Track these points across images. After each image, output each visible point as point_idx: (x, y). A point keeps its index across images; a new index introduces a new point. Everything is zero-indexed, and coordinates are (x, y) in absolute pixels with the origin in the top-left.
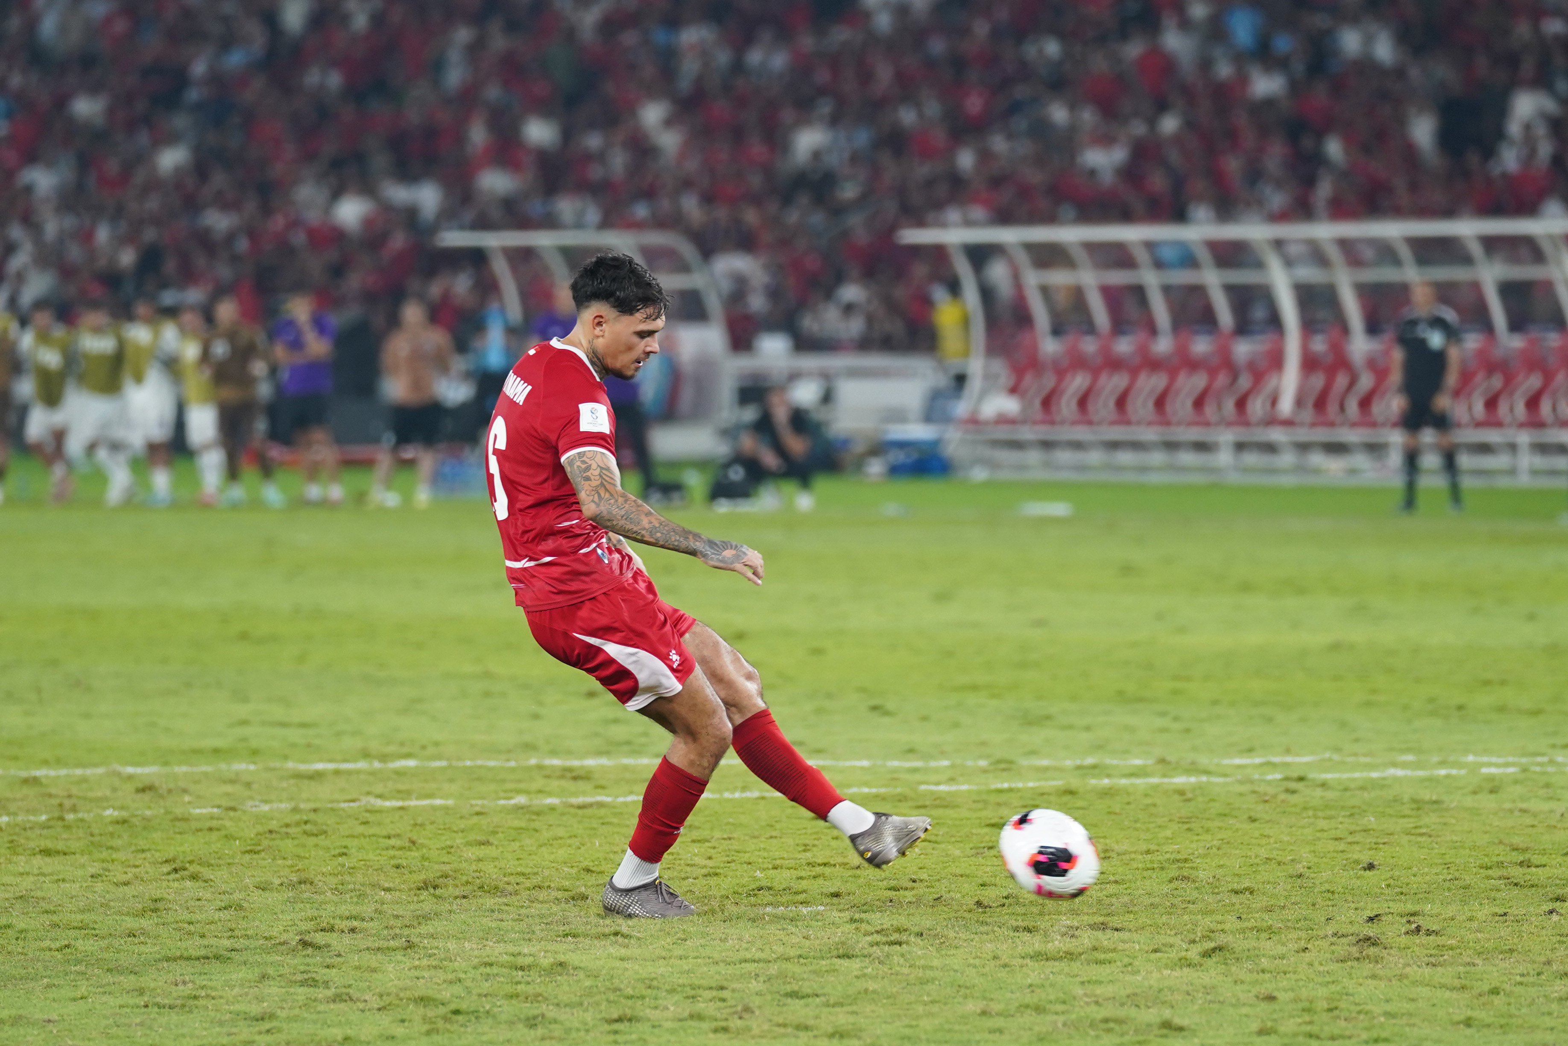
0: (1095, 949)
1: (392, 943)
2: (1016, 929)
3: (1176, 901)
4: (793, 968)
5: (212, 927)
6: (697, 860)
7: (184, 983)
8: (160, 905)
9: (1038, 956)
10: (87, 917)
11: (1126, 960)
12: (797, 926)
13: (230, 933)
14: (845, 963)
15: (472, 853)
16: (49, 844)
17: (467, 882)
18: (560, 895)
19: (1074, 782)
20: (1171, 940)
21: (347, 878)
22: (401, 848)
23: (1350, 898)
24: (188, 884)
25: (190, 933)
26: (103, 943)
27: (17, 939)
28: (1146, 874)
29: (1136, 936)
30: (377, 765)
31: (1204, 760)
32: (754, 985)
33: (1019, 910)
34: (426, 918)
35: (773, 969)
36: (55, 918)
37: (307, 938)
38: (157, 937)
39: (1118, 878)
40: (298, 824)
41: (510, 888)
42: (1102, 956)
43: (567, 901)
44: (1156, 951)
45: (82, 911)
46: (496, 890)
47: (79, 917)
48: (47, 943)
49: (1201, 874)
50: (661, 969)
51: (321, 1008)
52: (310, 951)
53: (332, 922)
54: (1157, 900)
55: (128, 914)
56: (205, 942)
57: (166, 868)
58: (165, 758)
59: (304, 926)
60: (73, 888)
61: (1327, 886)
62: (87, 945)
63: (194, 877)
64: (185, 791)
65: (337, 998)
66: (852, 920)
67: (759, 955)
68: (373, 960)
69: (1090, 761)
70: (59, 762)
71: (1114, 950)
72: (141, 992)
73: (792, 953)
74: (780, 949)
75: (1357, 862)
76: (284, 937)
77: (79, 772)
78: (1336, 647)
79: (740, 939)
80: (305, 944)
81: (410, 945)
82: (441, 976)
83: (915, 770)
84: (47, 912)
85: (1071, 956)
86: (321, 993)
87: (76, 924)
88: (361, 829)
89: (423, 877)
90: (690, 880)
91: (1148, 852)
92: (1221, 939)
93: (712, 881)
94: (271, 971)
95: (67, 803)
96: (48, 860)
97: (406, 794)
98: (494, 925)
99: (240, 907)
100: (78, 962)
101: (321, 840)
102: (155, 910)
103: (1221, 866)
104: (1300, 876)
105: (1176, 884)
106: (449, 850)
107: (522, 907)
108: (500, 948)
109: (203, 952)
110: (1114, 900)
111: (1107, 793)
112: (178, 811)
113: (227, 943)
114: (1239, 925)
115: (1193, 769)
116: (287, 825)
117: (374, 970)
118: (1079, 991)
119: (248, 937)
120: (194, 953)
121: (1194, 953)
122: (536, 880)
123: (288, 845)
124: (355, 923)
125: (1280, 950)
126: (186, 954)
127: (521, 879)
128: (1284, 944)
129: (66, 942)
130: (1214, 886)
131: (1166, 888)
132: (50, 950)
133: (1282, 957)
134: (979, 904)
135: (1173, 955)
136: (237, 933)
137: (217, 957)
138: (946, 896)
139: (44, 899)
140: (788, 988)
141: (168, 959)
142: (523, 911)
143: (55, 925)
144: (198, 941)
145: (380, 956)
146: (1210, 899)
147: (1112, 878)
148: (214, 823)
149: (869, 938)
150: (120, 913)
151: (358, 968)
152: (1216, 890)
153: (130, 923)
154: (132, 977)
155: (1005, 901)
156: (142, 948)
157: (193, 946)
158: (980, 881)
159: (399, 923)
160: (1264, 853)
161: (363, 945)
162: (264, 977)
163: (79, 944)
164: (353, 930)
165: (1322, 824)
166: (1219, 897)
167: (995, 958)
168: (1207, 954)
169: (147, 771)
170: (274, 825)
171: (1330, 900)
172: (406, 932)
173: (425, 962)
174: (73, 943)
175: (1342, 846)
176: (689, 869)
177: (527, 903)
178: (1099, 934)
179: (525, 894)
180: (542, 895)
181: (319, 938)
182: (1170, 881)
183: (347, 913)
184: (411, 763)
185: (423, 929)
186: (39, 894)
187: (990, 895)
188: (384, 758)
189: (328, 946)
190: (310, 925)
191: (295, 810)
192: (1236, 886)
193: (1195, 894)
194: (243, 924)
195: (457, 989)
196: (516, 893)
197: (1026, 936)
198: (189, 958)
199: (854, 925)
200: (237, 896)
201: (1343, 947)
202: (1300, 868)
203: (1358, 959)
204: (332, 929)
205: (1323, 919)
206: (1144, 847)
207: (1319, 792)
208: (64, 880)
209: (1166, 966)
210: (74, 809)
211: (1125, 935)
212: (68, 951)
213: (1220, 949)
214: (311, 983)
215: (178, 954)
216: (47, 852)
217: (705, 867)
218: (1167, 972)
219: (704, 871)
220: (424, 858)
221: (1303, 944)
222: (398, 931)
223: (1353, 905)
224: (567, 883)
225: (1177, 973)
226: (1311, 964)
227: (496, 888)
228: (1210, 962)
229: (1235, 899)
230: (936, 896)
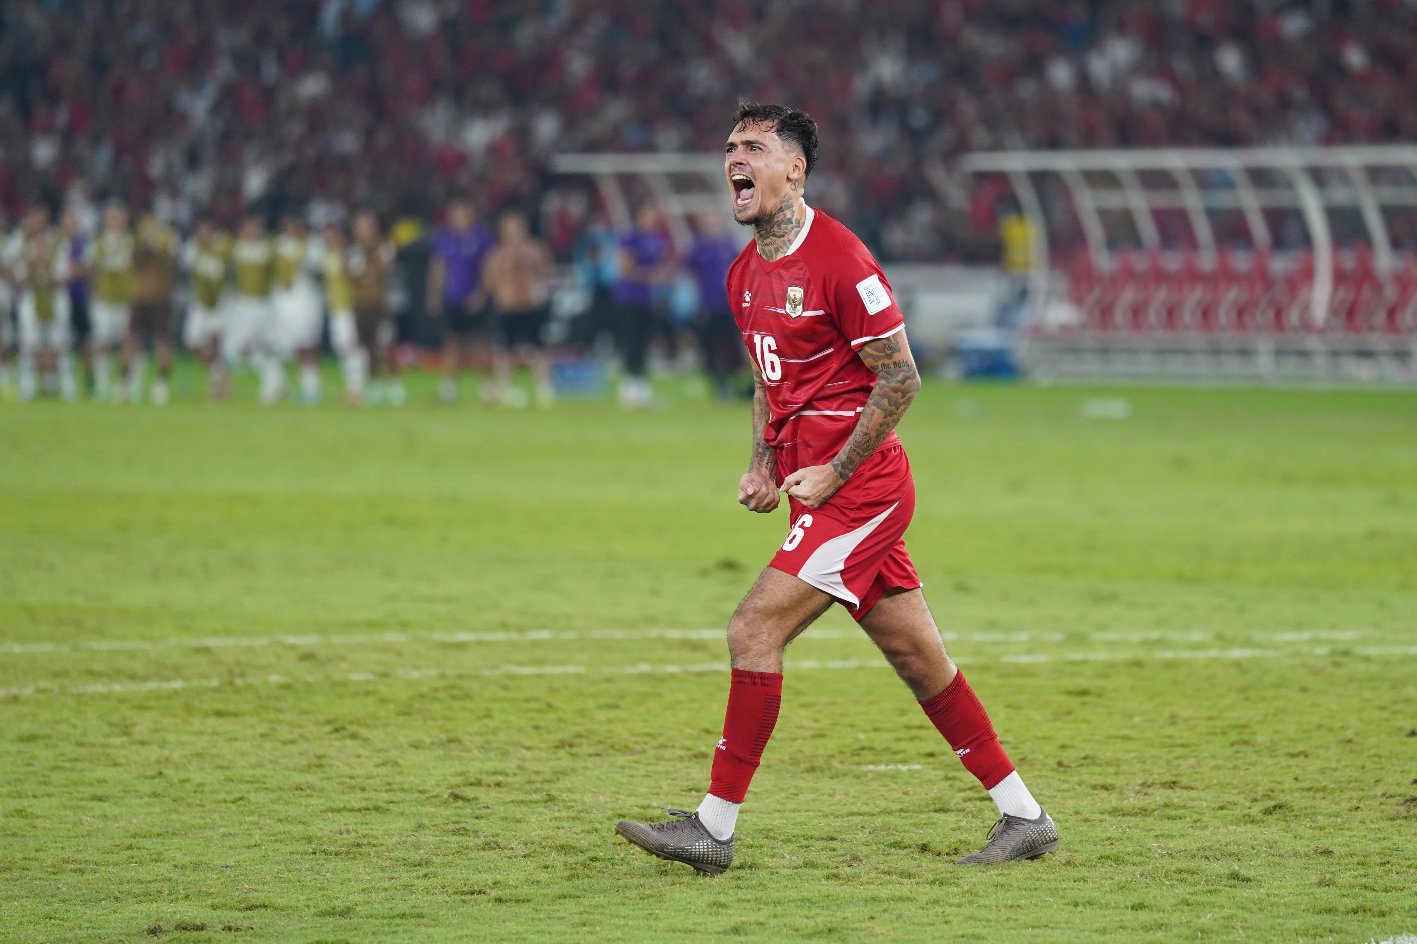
0: (1166, 806)
1: (534, 797)
2: (1094, 787)
3: (1239, 763)
4: (895, 821)
5: (372, 781)
6: (807, 723)
7: (348, 832)
8: (323, 761)
9: (1114, 812)
10: (258, 772)
11: (1195, 816)
12: (897, 783)
13: (388, 787)
14: (941, 816)
15: (602, 715)
16: (221, 706)
17: (600, 742)
18: (683, 753)
19: (1141, 654)
20: (1235, 799)
21: (492, 737)
22: (539, 711)
23: (1396, 762)
24: (349, 742)
25: (352, 787)
26: (273, 796)
27: (195, 792)
28: (1211, 738)
29: (1203, 795)
30: (514, 636)
31: (1258, 635)
32: (862, 837)
33: (1098, 770)
34: (563, 773)
35: (878, 822)
36: (228, 773)
37: (457, 791)
38: (322, 790)
39: (1183, 741)
40: (446, 688)
41: (638, 747)
42: (1173, 813)
43: (690, 759)
44: (1221, 808)
45: (253, 767)
46: (626, 749)
47: (251, 772)
48: (223, 796)
49: (1260, 739)
50: (777, 821)
51: (472, 855)
52: (460, 803)
53: (479, 777)
54: (1220, 762)
55: (295, 769)
56: (366, 795)
57: (328, 728)
58: (322, 628)
59: (454, 780)
60: (245, 746)
61: (1373, 752)
62: (257, 797)
63: (354, 736)
64: (343, 659)
65: (487, 846)
66: (947, 778)
67: (864, 809)
68: (517, 811)
69: (1154, 634)
70: (228, 632)
71: (1184, 807)
72: (309, 840)
73: (895, 807)
74: (883, 804)
75: (1401, 729)
76: (437, 791)
77: (245, 642)
78: (1372, 534)
79: (847, 794)
80: (456, 797)
81: (550, 799)
82: (579, 827)
83: (996, 643)
84: (221, 767)
85: (1145, 812)
86: (472, 841)
87: (247, 779)
88: (501, 693)
89: (559, 736)
90: (800, 741)
91: (1210, 718)
92: (1282, 798)
93: (819, 742)
94: (426, 822)
95: (236, 670)
96: (221, 721)
97: (540, 662)
98: (624, 780)
99: (396, 764)
100: (251, 813)
101: (468, 704)
102: (319, 766)
103: (1277, 732)
104: (1349, 741)
105: (1237, 747)
106: (582, 712)
107: (650, 764)
108: (631, 801)
109: (364, 804)
110: (1181, 762)
111: (1171, 665)
112: (337, 677)
113: (385, 796)
114: (1296, 785)
115: (1247, 643)
116: (436, 690)
117: (518, 821)
118: (1154, 844)
119: (404, 790)
120: (356, 805)
121: (1256, 810)
122: (661, 740)
123: (437, 708)
124: (500, 778)
125: (1335, 809)
126: (348, 806)
127: (648, 739)
128: (1337, 803)
129: (239, 795)
130: (1272, 749)
131: (1228, 752)
132: (226, 802)
133: (1337, 815)
134: (1060, 764)
135: (1238, 812)
136: (394, 787)
137: (377, 809)
138: (1030, 757)
139: (218, 756)
140: (892, 839)
141: (332, 810)
142: (651, 768)
143: (229, 780)
144: (359, 795)
145: (523, 808)
146: (1269, 762)
147: (1179, 742)
148: (371, 688)
149: (962, 795)
150: (288, 769)
151: (504, 819)
152: (1273, 754)
153: (298, 778)
154: (301, 827)
155: (1083, 761)
156: (309, 801)
157: (356, 800)
158: (1059, 743)
159: (539, 778)
160: (1316, 720)
161: (508, 798)
162: (420, 826)
163: (252, 796)
164: (498, 785)
165: (1368, 694)
166: (1277, 760)
167: (1077, 813)
168: (1267, 812)
169: (307, 641)
170: (424, 689)
171: (1377, 763)
172: (546, 786)
173: (564, 814)
174: (246, 795)
175: (1386, 714)
176: (798, 731)
177: (654, 761)
178: (1169, 792)
179: (652, 753)
180: (668, 753)
181: (469, 792)
182: (1233, 744)
183: (493, 770)
184: (544, 635)
185: (561, 785)
186: (214, 751)
187: (1069, 756)
188: (521, 629)
189: (476, 799)
190: (458, 780)
191: (443, 676)
192: (1292, 750)
193: (1254, 758)
194: (399, 779)
195: (594, 838)
196: (644, 751)
197: (1104, 794)
198: (351, 810)
199: (949, 783)
200: (393, 754)
201: (1391, 807)
202: (1349, 734)
203: (1406, 818)
204: (478, 783)
205: (1372, 781)
206: (1207, 714)
207: (1362, 667)
208: (236, 739)
209: (1232, 822)
210: (243, 675)
211: (1193, 794)
212: (241, 802)
213: (1280, 807)
214: (463, 832)
215: (341, 805)
216: (219, 714)
217: (811, 729)
218: (1232, 828)
219: (812, 733)
220: (560, 720)
221: (1355, 803)
222: (538, 785)
223: (1399, 769)
224: (689, 743)
225: (1242, 829)
226: (1363, 822)
227: (626, 747)
228: (1271, 819)
229: (1292, 762)
230: (1021, 757)
